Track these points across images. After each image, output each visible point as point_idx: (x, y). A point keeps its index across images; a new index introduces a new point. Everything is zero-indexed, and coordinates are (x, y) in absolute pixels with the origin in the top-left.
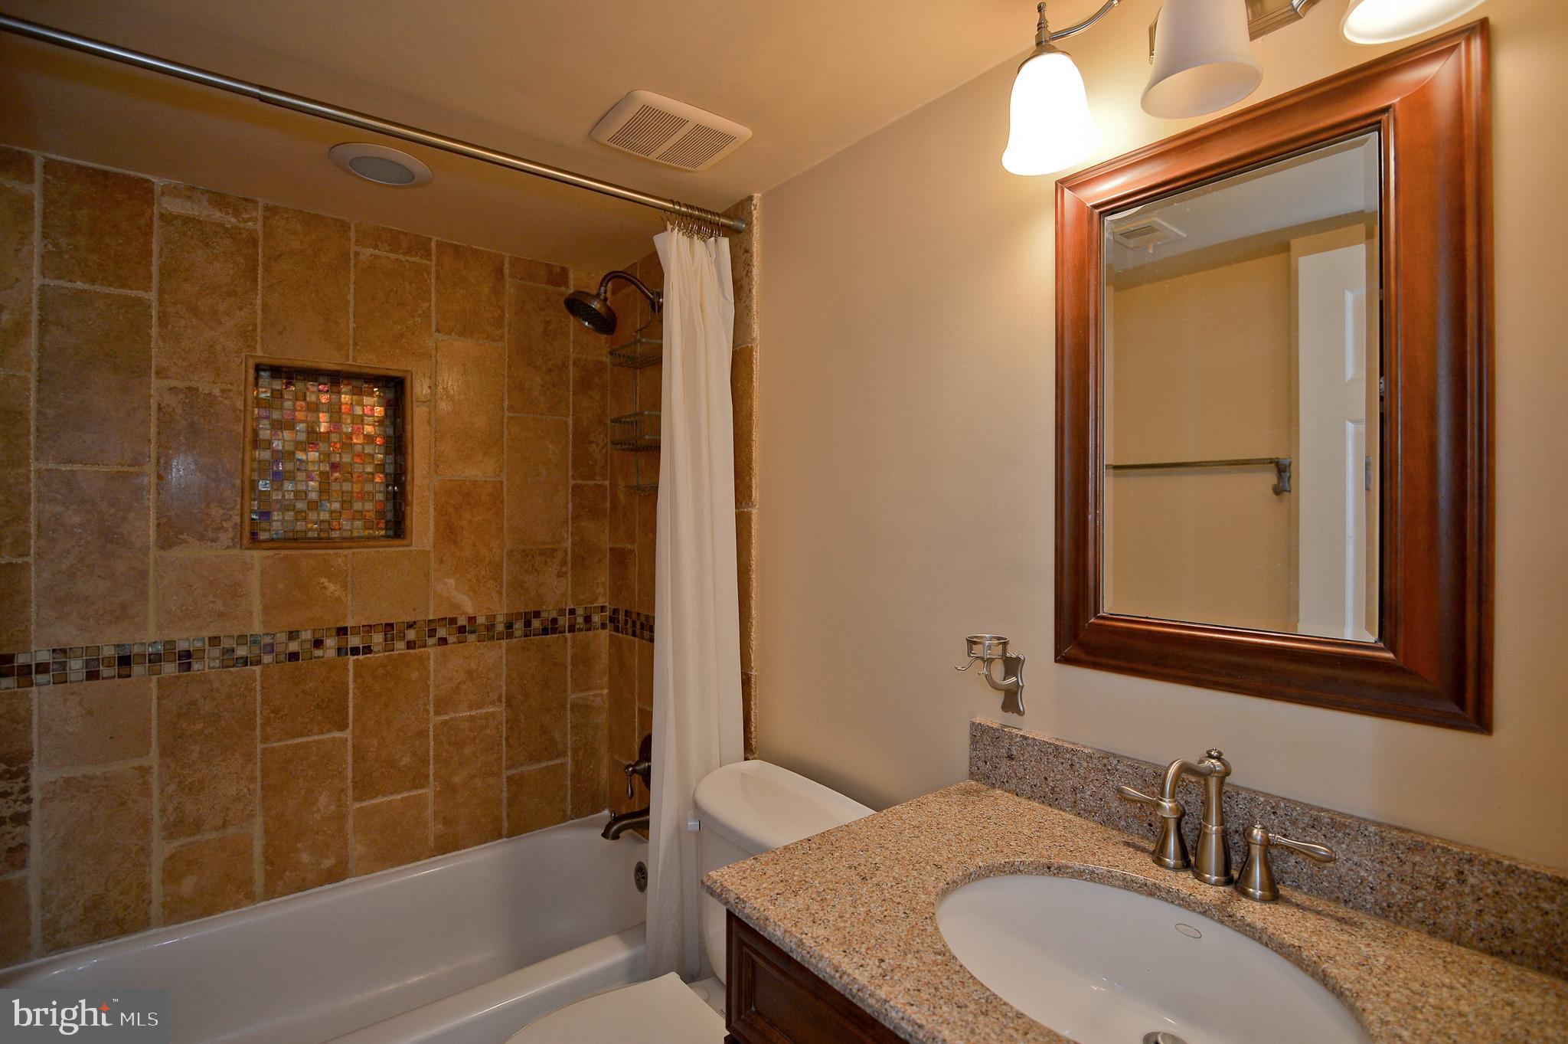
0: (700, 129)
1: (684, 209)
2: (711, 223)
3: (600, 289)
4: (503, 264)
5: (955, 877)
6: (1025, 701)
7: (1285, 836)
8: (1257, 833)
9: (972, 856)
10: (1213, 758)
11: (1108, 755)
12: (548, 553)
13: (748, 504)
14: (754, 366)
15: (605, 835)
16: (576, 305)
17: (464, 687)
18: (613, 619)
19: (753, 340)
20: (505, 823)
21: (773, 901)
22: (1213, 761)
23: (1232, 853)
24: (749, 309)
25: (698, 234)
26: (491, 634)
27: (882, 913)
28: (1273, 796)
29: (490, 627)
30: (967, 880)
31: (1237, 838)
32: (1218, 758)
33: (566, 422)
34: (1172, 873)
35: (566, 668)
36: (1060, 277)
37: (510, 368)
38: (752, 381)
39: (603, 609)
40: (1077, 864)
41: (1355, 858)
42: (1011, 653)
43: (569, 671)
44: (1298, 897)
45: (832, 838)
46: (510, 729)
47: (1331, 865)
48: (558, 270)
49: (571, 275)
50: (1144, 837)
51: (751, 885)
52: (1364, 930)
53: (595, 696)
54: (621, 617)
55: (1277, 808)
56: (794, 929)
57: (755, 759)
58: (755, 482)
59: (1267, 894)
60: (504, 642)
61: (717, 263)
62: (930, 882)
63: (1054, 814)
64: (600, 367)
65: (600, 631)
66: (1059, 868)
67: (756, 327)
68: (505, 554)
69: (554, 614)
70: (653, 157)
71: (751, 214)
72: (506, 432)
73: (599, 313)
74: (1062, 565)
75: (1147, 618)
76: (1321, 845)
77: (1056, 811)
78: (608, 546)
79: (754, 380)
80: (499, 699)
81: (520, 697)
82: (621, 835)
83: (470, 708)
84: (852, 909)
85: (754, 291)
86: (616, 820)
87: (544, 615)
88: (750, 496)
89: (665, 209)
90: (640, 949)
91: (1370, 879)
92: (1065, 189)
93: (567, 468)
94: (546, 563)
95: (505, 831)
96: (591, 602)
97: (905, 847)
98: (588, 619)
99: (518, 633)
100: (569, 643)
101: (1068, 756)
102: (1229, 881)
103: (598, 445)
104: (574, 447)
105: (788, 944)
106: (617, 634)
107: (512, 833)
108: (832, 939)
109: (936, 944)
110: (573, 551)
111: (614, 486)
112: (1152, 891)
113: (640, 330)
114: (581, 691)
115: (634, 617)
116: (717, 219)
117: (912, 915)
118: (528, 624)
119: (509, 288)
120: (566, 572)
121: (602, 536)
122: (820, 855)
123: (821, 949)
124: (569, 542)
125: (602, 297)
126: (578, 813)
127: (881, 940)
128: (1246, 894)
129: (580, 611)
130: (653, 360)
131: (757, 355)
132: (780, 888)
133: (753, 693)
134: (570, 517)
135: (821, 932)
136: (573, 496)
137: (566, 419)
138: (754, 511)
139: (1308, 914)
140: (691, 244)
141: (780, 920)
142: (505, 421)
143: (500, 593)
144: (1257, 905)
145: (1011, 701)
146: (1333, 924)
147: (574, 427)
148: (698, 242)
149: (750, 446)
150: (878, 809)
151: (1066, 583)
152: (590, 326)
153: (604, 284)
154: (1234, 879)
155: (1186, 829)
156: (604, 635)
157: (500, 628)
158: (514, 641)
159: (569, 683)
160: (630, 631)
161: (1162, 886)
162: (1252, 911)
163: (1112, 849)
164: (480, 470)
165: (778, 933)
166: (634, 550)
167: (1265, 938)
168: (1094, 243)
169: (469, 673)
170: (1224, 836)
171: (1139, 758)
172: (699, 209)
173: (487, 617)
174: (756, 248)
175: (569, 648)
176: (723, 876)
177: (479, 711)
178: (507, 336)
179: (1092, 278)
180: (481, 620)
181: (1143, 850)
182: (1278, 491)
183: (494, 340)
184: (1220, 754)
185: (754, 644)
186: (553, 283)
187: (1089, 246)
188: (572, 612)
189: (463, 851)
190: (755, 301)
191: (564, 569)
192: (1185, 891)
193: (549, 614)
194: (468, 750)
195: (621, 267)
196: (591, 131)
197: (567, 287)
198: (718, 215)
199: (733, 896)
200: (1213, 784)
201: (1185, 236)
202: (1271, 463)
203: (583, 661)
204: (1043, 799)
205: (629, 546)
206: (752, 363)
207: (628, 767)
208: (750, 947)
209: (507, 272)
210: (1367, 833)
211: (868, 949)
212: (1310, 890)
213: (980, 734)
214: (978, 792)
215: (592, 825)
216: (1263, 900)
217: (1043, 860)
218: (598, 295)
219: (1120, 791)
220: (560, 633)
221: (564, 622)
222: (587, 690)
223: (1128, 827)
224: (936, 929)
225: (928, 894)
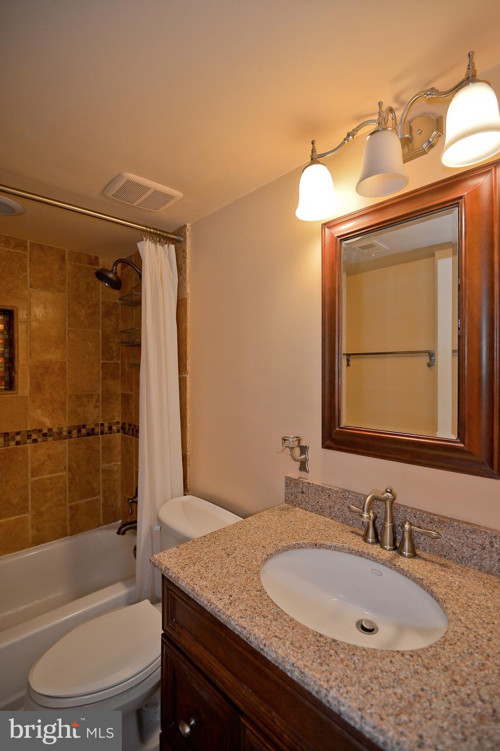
0: (156, 192)
1: (152, 230)
2: (166, 237)
3: (113, 268)
4: (65, 254)
5: (272, 552)
6: (310, 466)
7: (419, 527)
8: (407, 526)
9: (281, 541)
10: (388, 492)
11: (345, 491)
12: (89, 396)
13: (185, 373)
14: (188, 307)
15: (118, 533)
16: (101, 275)
17: (46, 463)
18: (123, 428)
19: (187, 294)
20: (69, 529)
21: (183, 568)
22: (388, 494)
23: (397, 535)
24: (185, 279)
25: (159, 242)
26: (60, 437)
27: (234, 571)
28: (415, 509)
29: (60, 433)
30: (277, 553)
31: (399, 528)
32: (390, 492)
33: (98, 332)
34: (370, 546)
35: (99, 452)
36: (323, 269)
37: (69, 305)
38: (187, 314)
39: (118, 423)
40: (328, 543)
41: (449, 536)
42: (303, 444)
43: (101, 454)
44: (425, 555)
45: (216, 535)
46: (71, 483)
47: (438, 540)
48: (94, 257)
49: (101, 260)
50: (360, 529)
51: (173, 561)
52: (451, 569)
53: (114, 465)
54: (127, 427)
55: (417, 513)
56: (191, 582)
57: (189, 495)
58: (189, 362)
59: (411, 554)
60: (67, 441)
61: (169, 256)
62: (259, 554)
63: (321, 519)
64: (115, 305)
65: (116, 434)
66: (320, 545)
67: (188, 288)
68: (67, 397)
69: (93, 426)
70: (135, 204)
71: (186, 234)
72: (67, 337)
73: (112, 279)
74: (325, 403)
75: (361, 428)
76: (434, 531)
77: (322, 517)
78: (120, 392)
79: (188, 313)
80: (65, 468)
81: (76, 467)
82: (126, 532)
83: (50, 473)
84: (221, 571)
85: (187, 271)
86: (123, 526)
87: (88, 427)
88: (186, 369)
89: (143, 230)
90: (133, 588)
91: (455, 546)
92: (326, 228)
93: (99, 354)
94: (88, 401)
95: (69, 533)
96: (112, 420)
97: (250, 538)
98: (110, 428)
99: (75, 436)
100: (101, 440)
101: (328, 491)
102: (395, 548)
103: (115, 343)
104: (102, 344)
105: (188, 590)
106: (125, 435)
107: (71, 534)
108: (208, 587)
109: (257, 586)
110: (102, 396)
111: (123, 363)
112: (361, 554)
113: (135, 288)
114: (108, 463)
115: (133, 427)
116: (169, 235)
117: (248, 572)
118: (79, 431)
119: (68, 266)
120: (99, 406)
121: (117, 388)
122: (209, 543)
123: (203, 592)
124: (101, 390)
125: (114, 272)
126: (106, 522)
127: (232, 585)
128: (401, 554)
129: (106, 424)
130: (137, 304)
131: (189, 302)
132: (187, 561)
133: (188, 463)
134: (101, 378)
135: (204, 583)
136: (102, 368)
137: (97, 331)
138: (188, 376)
139: (428, 563)
140: (156, 247)
141: (185, 578)
142: (67, 331)
143: (65, 416)
144: (406, 560)
145: (303, 467)
146: (438, 567)
147: (103, 335)
148: (159, 247)
149: (186, 345)
150: (244, 517)
151: (326, 412)
152: (109, 286)
153: (115, 265)
154: (397, 548)
155: (378, 524)
156: (119, 436)
157: (65, 433)
158: (72, 440)
159: (101, 460)
160: (131, 433)
161: (366, 552)
162: (405, 562)
163: (345, 534)
164: (53, 356)
165: (183, 584)
166: (132, 395)
167: (408, 575)
168: (338, 253)
169: (49, 456)
170: (393, 528)
171: (358, 492)
172: (159, 230)
173: (58, 428)
174: (188, 250)
175: (101, 443)
176: (160, 557)
177: (54, 475)
178: (67, 290)
179: (337, 270)
180: (55, 430)
181: (359, 535)
182: (429, 365)
183: (61, 292)
184: (391, 490)
185: (188, 440)
186: (91, 264)
187: (335, 255)
188: (102, 425)
189: (47, 544)
190: (188, 275)
191: (98, 404)
192: (375, 554)
193: (90, 426)
194: (49, 494)
195: (124, 257)
196: (103, 192)
197: (98, 266)
198: (169, 233)
199: (164, 566)
200: (388, 503)
201: (388, 249)
202: (426, 353)
203: (108, 448)
204: (317, 512)
205: (130, 392)
206: (186, 305)
207: (129, 500)
208: (172, 591)
209: (67, 257)
210: (453, 525)
211: (225, 590)
212: (430, 551)
213: (290, 482)
214: (288, 509)
215: (113, 528)
216: (409, 557)
217: (313, 542)
218: (112, 270)
219: (349, 508)
220: (96, 435)
221: (98, 430)
222: (111, 462)
223: (353, 524)
224: (259, 579)
225: (257, 561)
